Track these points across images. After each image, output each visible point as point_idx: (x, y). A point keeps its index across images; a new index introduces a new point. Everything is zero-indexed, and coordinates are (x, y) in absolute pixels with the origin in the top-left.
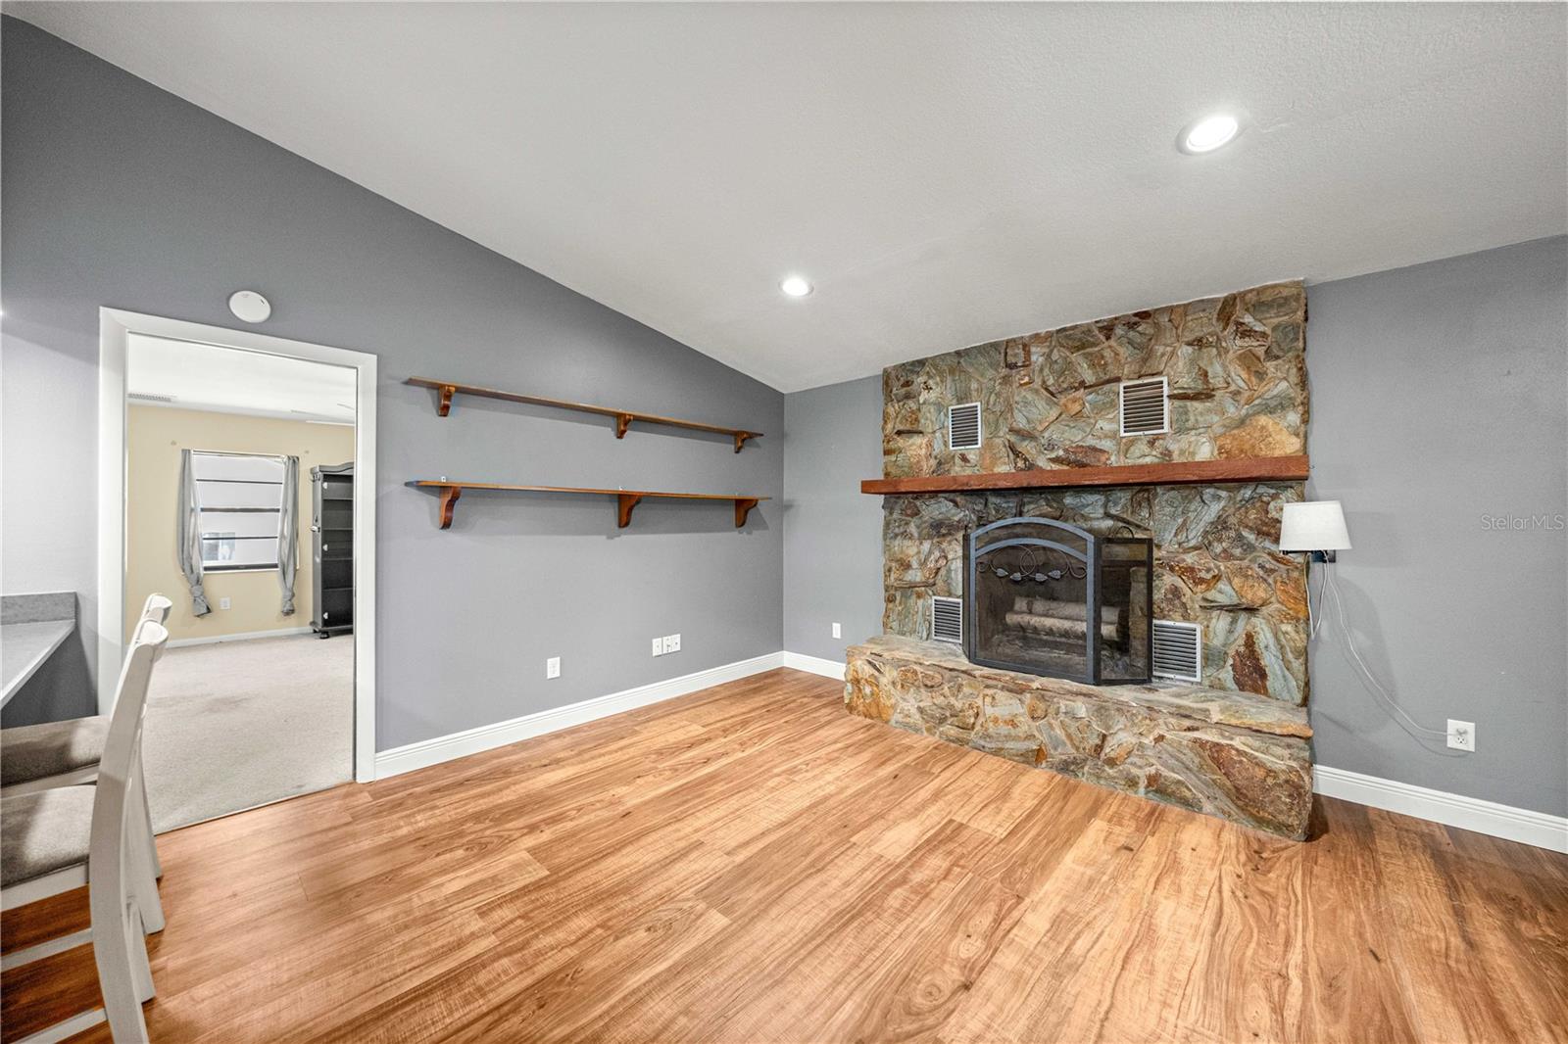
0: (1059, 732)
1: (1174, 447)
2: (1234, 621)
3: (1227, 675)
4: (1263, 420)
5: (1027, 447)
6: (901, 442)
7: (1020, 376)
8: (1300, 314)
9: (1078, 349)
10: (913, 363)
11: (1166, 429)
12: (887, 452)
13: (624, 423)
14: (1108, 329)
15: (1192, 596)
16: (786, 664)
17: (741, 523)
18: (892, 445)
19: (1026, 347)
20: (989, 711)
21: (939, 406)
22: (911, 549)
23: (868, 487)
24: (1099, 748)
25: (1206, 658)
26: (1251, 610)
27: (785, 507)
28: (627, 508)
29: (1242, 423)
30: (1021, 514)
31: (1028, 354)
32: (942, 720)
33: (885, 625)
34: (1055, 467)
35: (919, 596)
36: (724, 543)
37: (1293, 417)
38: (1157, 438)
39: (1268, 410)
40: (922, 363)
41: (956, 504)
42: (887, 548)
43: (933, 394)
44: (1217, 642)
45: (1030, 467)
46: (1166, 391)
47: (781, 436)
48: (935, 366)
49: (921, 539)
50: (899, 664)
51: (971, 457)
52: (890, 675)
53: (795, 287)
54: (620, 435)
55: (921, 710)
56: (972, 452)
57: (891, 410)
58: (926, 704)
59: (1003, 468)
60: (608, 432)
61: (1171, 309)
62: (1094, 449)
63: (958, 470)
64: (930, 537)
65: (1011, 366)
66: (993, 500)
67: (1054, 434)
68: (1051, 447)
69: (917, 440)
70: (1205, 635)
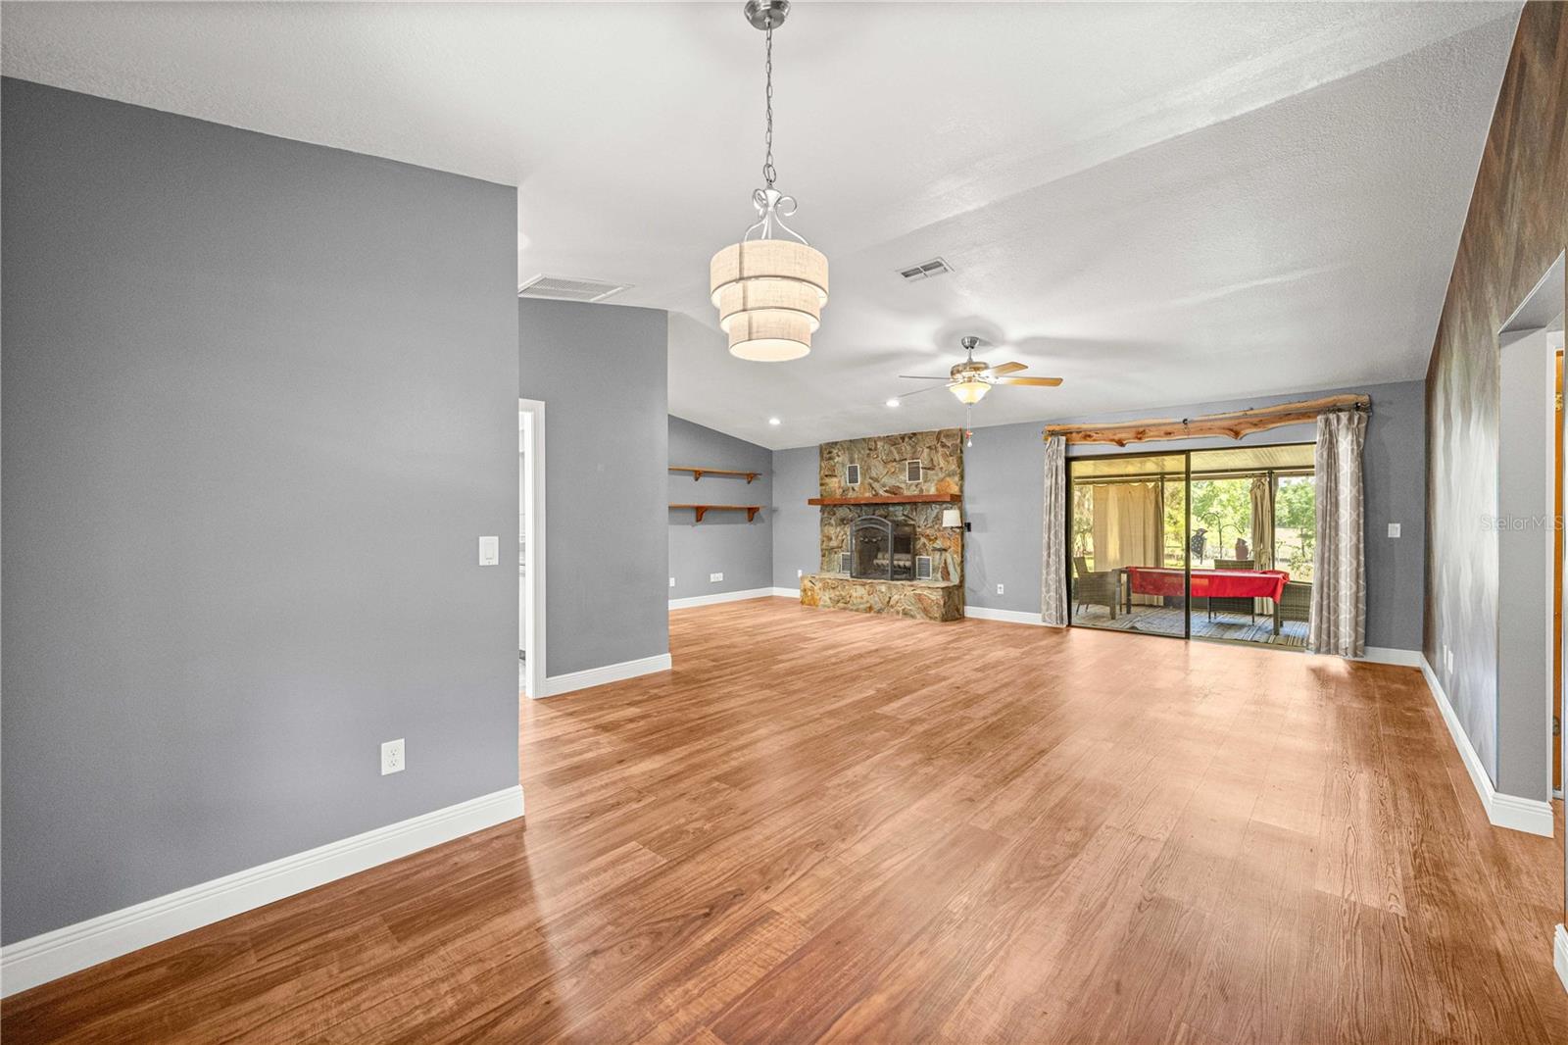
0: (877, 599)
1: (924, 488)
2: (941, 555)
3: (939, 575)
4: (948, 479)
5: (875, 485)
6: (827, 480)
7: (873, 454)
8: (959, 441)
9: (893, 445)
10: (833, 443)
11: (921, 480)
12: (822, 485)
13: (698, 475)
14: (903, 438)
15: (929, 546)
16: (775, 594)
17: (751, 519)
18: (824, 482)
19: (875, 442)
20: (854, 594)
21: (843, 465)
22: (832, 531)
23: (811, 502)
24: (889, 602)
25: (933, 570)
26: (945, 550)
27: (773, 511)
28: (700, 513)
29: (942, 480)
30: (874, 514)
31: (876, 445)
32: (838, 601)
33: (821, 568)
34: (887, 494)
35: (836, 553)
36: (742, 529)
37: (957, 478)
38: (918, 484)
39: (949, 475)
40: (836, 443)
41: (850, 510)
42: (822, 531)
43: (841, 458)
44: (936, 563)
45: (877, 494)
46: (921, 465)
47: (771, 473)
48: (841, 445)
49: (837, 526)
50: (821, 580)
51: (856, 488)
52: (819, 585)
53: (775, 422)
54: (697, 480)
55: (830, 599)
56: (857, 486)
57: (823, 465)
58: (833, 596)
59: (867, 495)
60: (691, 479)
61: (921, 433)
62: (899, 487)
63: (851, 495)
64: (840, 525)
65: (870, 449)
66: (864, 508)
67: (885, 480)
68: (884, 486)
69: (835, 480)
70: (933, 561)
